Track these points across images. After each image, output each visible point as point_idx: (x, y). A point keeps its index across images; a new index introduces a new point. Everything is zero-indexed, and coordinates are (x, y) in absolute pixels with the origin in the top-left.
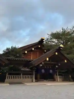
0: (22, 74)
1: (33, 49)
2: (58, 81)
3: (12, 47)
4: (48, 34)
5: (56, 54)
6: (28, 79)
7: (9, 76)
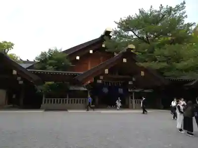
0: (68, 97)
1: (91, 52)
2: (134, 107)
3: (50, 50)
4: (116, 23)
5: (125, 60)
6: (78, 104)
7: (47, 99)
